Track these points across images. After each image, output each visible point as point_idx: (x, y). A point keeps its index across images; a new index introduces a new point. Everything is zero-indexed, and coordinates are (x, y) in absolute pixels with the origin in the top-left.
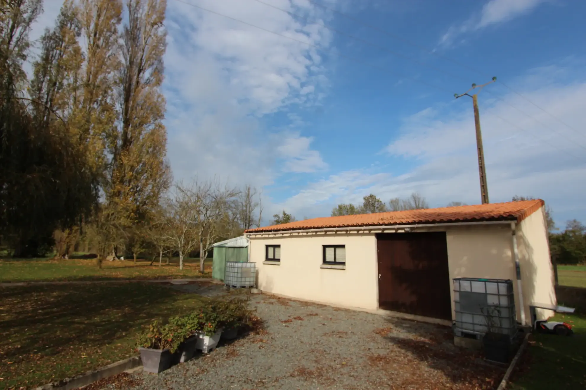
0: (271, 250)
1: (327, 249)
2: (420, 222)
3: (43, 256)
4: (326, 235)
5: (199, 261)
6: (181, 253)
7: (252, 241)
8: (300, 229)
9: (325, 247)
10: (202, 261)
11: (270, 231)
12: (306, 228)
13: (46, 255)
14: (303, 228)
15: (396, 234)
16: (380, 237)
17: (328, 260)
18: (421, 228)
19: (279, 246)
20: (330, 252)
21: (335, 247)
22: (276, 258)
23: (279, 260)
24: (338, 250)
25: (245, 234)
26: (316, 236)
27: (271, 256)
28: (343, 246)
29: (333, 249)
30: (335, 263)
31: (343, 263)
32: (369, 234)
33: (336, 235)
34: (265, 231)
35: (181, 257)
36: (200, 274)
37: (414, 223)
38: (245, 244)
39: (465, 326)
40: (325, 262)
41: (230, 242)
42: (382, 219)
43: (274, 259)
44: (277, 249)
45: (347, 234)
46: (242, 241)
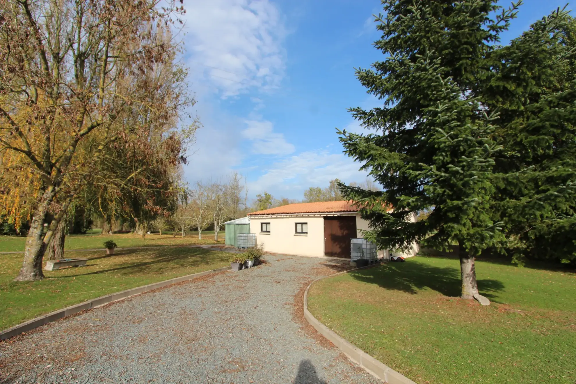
0: (264, 226)
1: (298, 225)
2: (344, 211)
3: (85, 233)
4: (297, 217)
5: (214, 233)
6: (199, 228)
7: (252, 220)
8: (282, 213)
9: (296, 224)
10: (216, 233)
11: (264, 214)
12: (286, 213)
13: (87, 232)
14: (284, 213)
15: (333, 217)
16: (326, 218)
17: (298, 231)
18: (345, 214)
19: (269, 223)
20: (299, 226)
21: (302, 224)
22: (268, 230)
23: (269, 232)
24: (304, 225)
25: (248, 216)
26: (291, 217)
27: (264, 229)
28: (306, 223)
29: (301, 225)
30: (302, 232)
31: (306, 233)
32: (320, 217)
33: (302, 217)
34: (261, 215)
35: (200, 231)
36: (216, 242)
37: (341, 212)
38: (247, 222)
39: (354, 257)
40: (296, 232)
41: (237, 221)
42: (328, 208)
43: (266, 231)
44: (268, 225)
45: (309, 217)
46: (245, 220)
